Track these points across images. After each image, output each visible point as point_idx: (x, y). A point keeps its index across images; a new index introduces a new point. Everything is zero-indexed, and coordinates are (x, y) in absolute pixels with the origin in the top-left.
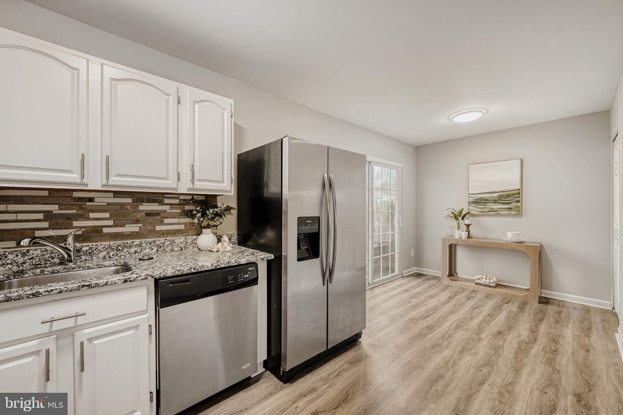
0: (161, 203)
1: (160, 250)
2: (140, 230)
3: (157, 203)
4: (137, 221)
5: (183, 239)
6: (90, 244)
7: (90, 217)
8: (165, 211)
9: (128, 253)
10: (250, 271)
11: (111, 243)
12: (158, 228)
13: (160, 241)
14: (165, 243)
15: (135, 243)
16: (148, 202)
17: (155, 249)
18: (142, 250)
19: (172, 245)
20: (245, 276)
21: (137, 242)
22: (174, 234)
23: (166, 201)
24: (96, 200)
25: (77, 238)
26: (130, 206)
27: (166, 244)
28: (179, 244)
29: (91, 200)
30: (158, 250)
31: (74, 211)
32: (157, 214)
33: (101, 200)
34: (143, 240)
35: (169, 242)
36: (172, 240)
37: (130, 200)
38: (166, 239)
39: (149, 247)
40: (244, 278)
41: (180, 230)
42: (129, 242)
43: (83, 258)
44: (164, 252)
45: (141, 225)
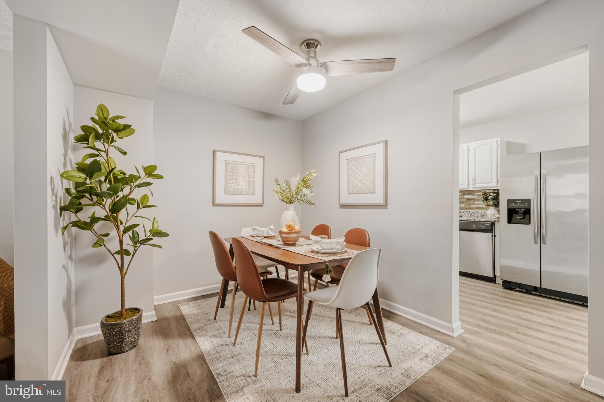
0: (473, 194)
2: (464, 206)
5: (483, 211)
8: (475, 198)
10: (486, 225)
12: (472, 206)
13: (472, 211)
14: (474, 212)
15: (462, 211)
17: (470, 215)
20: (482, 227)
22: (479, 209)
23: (476, 194)
27: (474, 213)
32: (471, 199)
34: (465, 211)
35: (476, 212)
41: (482, 207)
45: (465, 204)
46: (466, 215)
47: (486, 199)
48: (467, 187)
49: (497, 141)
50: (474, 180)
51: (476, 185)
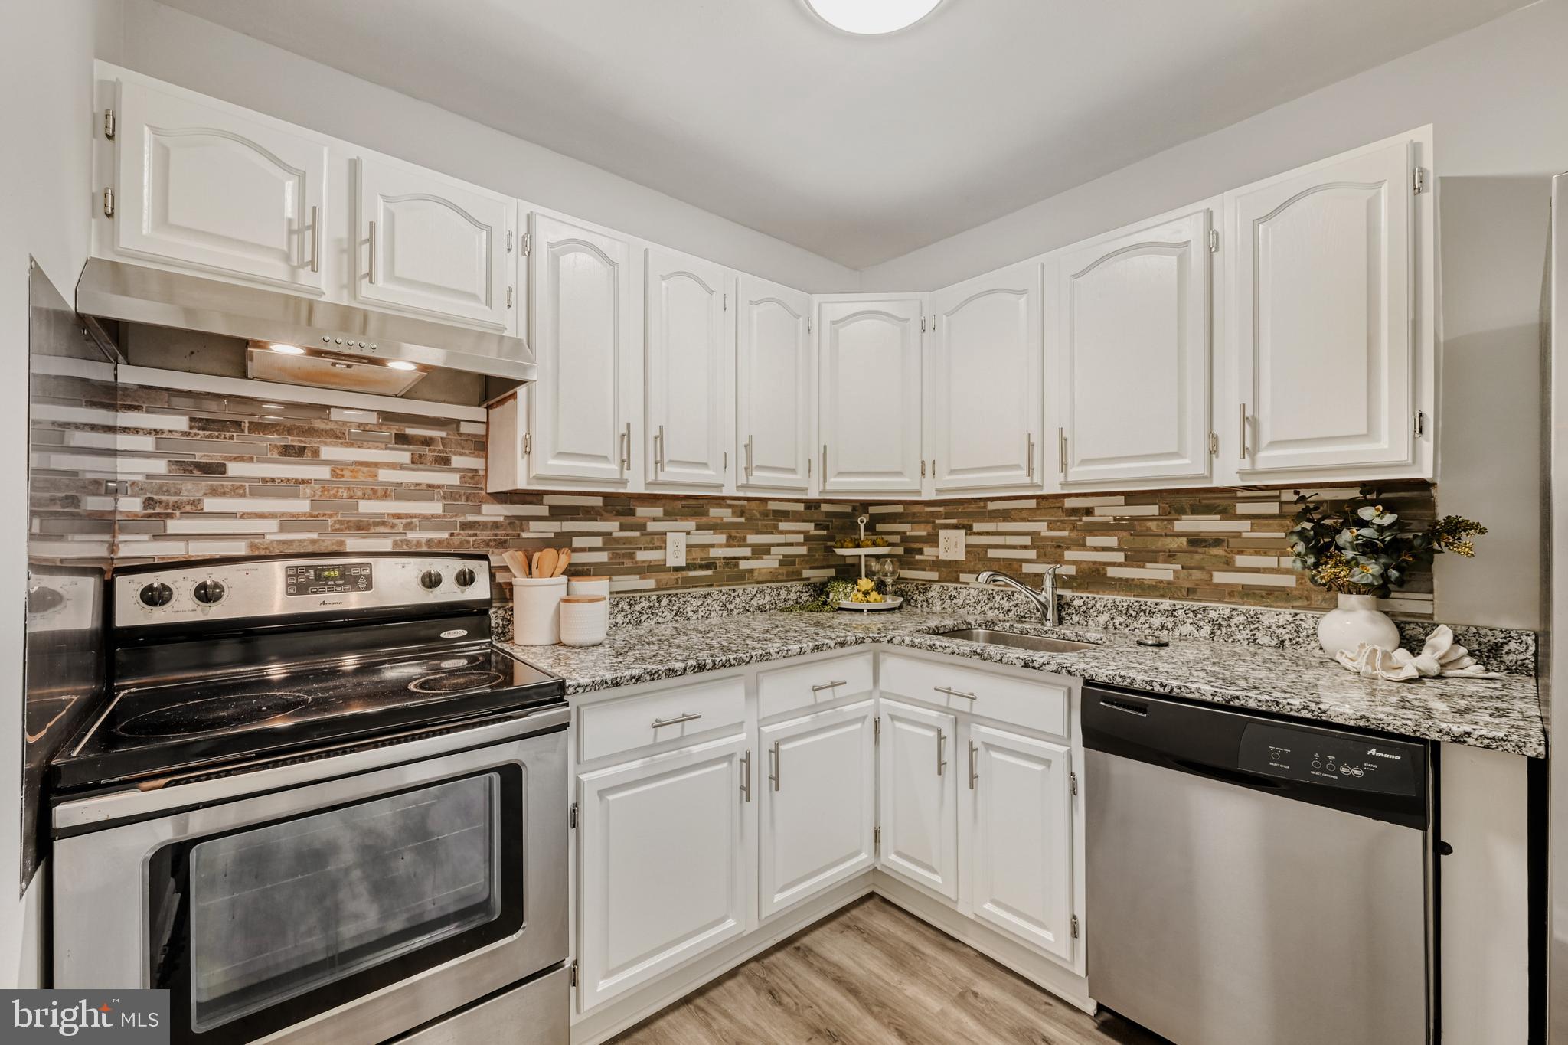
0: (1227, 513)
1: (1218, 632)
2: (1177, 577)
3: (1216, 513)
4: (1170, 556)
5: (1285, 615)
6: (1085, 595)
7: (1088, 544)
8: (1238, 535)
9: (1147, 625)
10: (1373, 759)
11: (1118, 598)
12: (1219, 577)
13: (1220, 610)
14: (1231, 617)
15: (1161, 607)
16: (1193, 512)
17: (1207, 629)
18: (1175, 625)
19: (1252, 627)
20: (1346, 770)
21: (1166, 604)
22: (1262, 597)
23: (1242, 508)
24: (1097, 511)
25: (1058, 581)
26: (1155, 523)
27: (1233, 622)
28: (1274, 628)
29: (1089, 511)
30: (1213, 633)
31: (1065, 533)
32: (1217, 541)
33: (1107, 511)
34: (1179, 603)
35: (1242, 618)
36: (1252, 613)
37: (1153, 510)
38: (1234, 609)
39: (1191, 621)
40: (1337, 773)
41: (1283, 589)
42: (1149, 601)
43: (1076, 619)
44: (1230, 640)
45: (1179, 567)
46: (1187, 629)
47: (1321, 547)
48: (1201, 469)
49: (1416, 149)
50: (1250, 421)
51: (1262, 454)
